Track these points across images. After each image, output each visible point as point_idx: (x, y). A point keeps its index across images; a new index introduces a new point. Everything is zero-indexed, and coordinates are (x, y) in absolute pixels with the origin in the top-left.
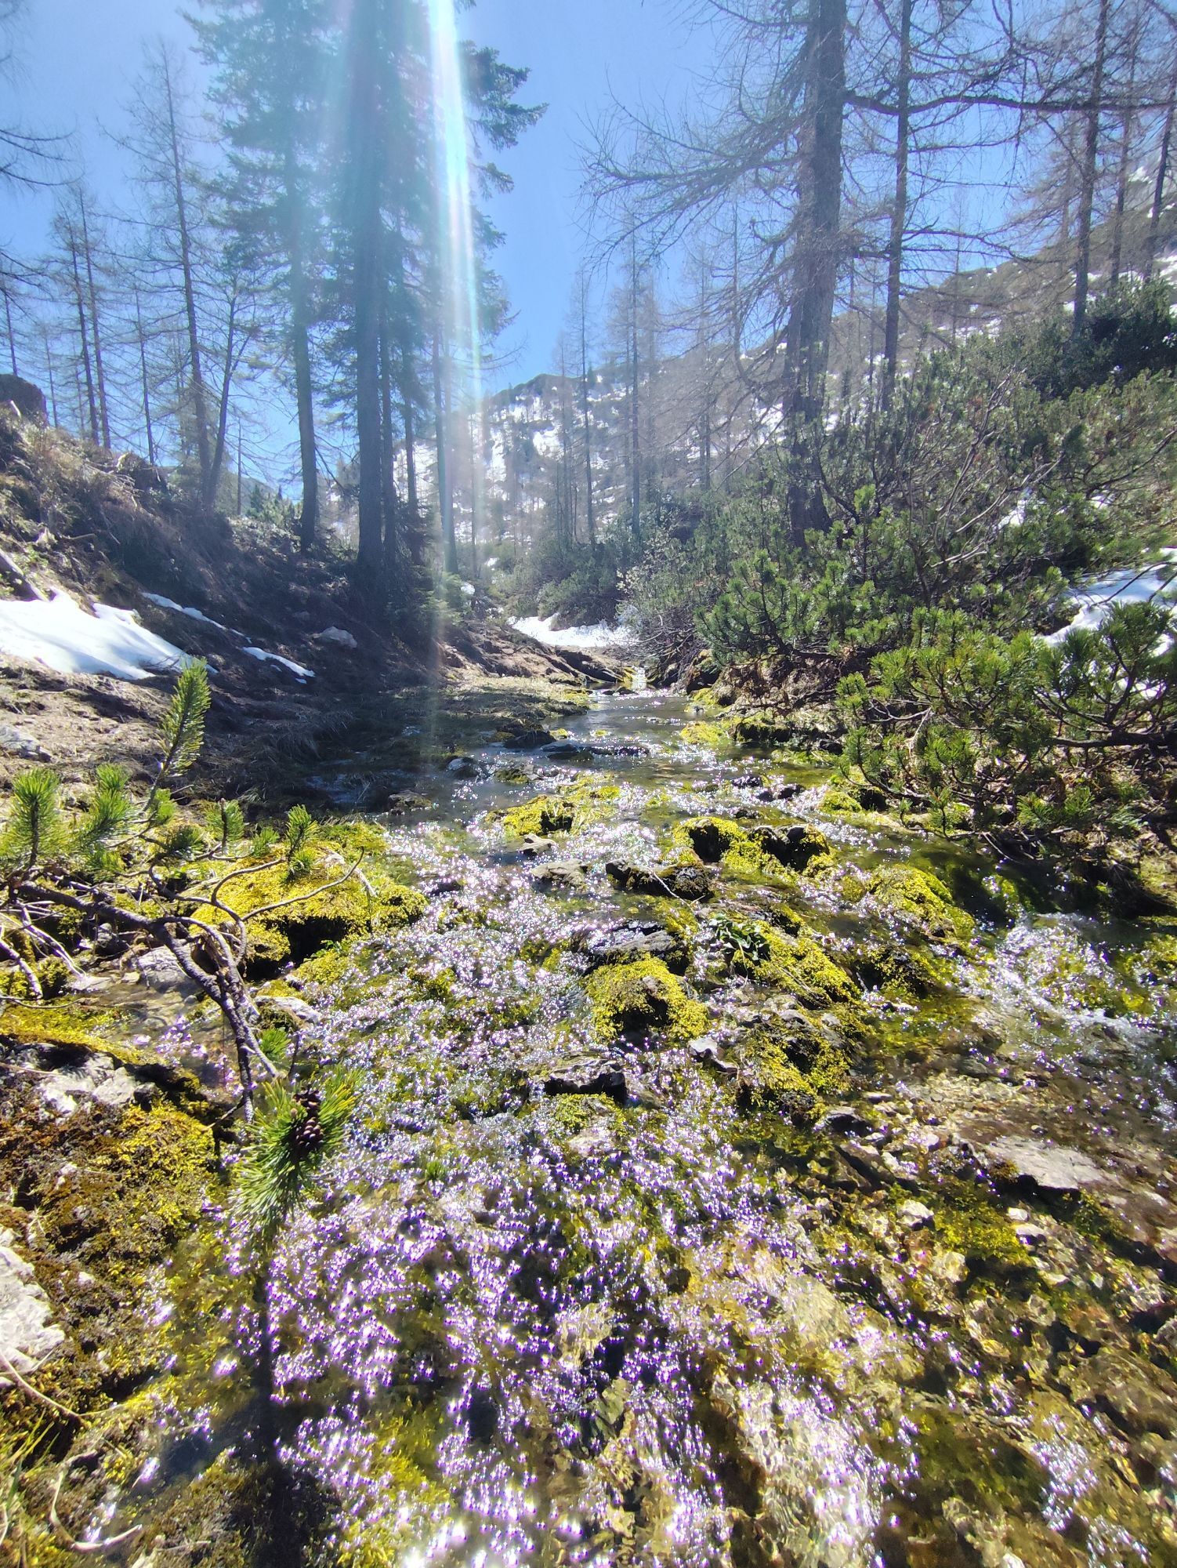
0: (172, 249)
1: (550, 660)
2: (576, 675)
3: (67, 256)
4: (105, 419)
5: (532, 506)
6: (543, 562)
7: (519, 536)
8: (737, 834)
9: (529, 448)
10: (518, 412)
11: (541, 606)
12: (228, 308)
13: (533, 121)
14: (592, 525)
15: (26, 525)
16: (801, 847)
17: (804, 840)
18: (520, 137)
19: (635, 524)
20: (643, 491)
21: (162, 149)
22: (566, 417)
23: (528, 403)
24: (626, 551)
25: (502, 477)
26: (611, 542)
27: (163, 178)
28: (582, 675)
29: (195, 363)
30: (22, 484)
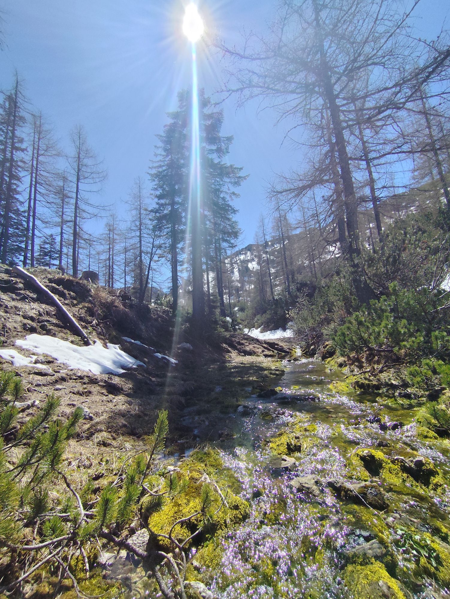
0: (137, 226)
1: (263, 346)
2: (273, 352)
3: (108, 232)
4: (112, 275)
5: (249, 287)
6: (255, 308)
7: (245, 298)
8: (385, 460)
9: (247, 269)
10: (242, 257)
11: (256, 324)
12: (152, 240)
13: (245, 179)
14: (272, 293)
15: (89, 318)
16: (423, 471)
17: (424, 468)
18: (242, 183)
19: (289, 291)
20: (290, 279)
21: (136, 202)
22: (259, 257)
23: (246, 254)
24: (286, 301)
25: (238, 279)
26: (280, 299)
27: (136, 209)
28: (276, 351)
29: (141, 257)
30: (90, 305)
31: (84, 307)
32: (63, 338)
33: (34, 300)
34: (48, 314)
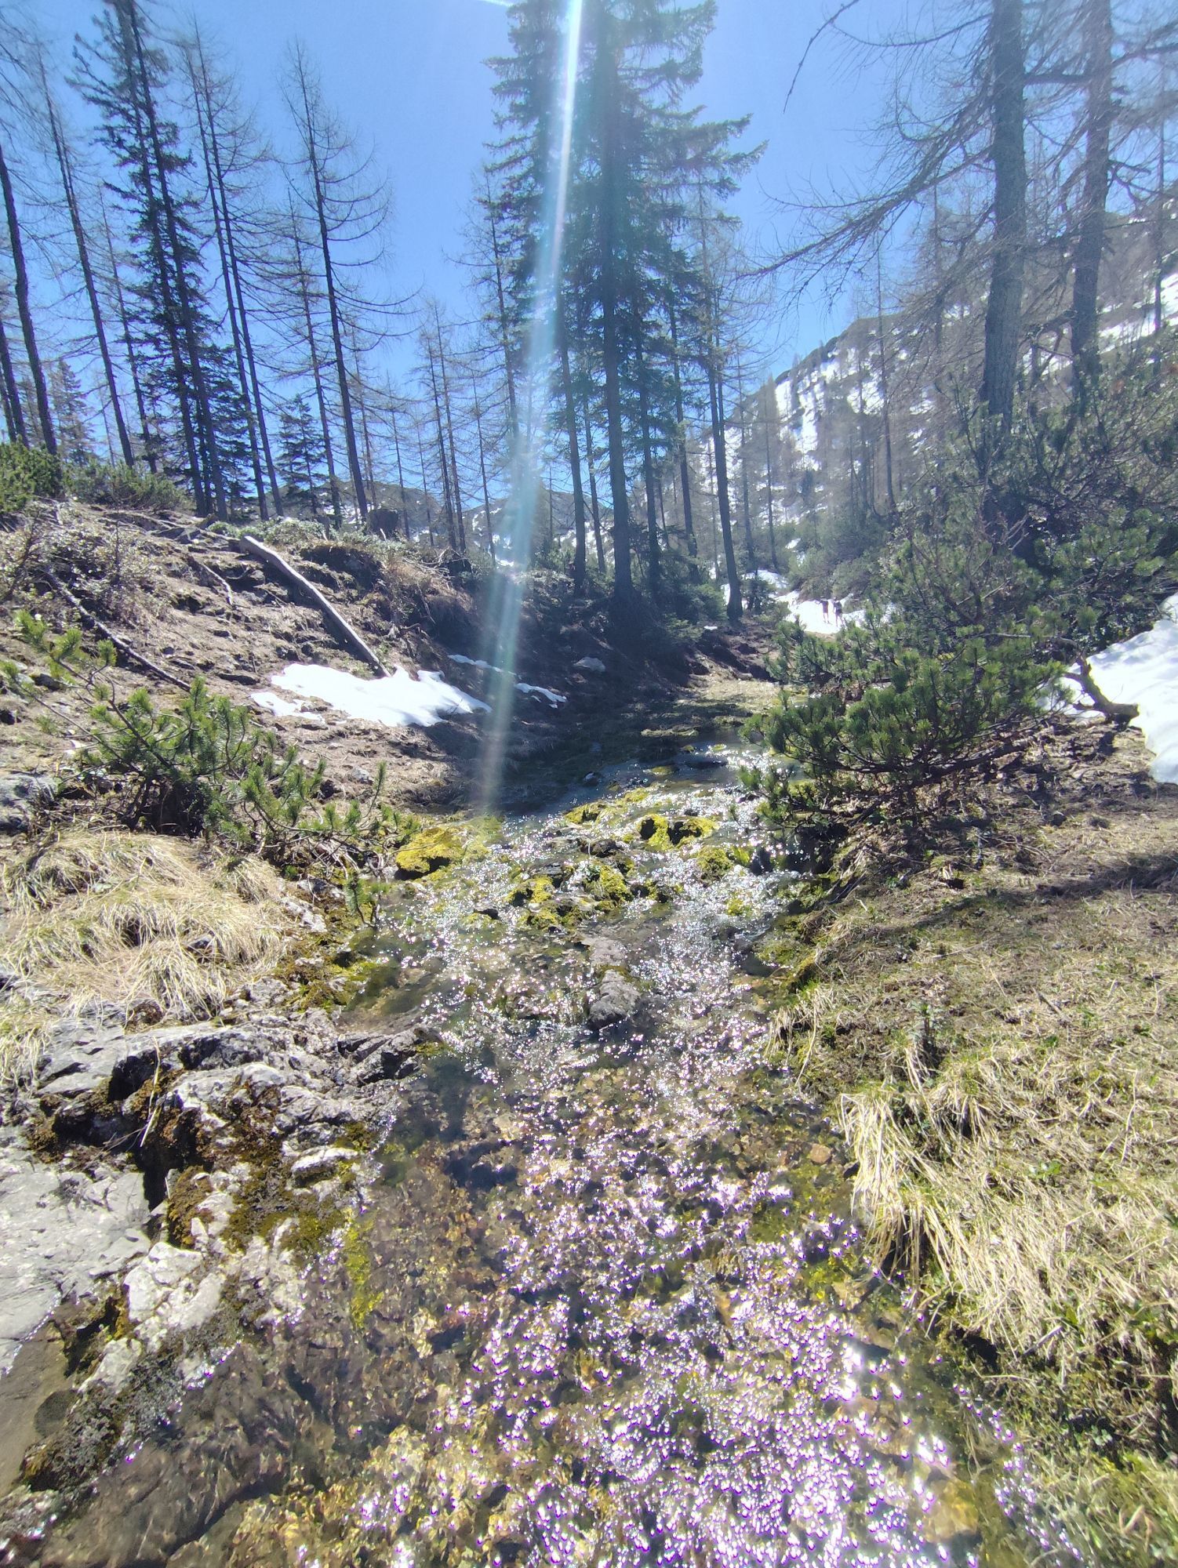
6: (838, 541)
9: (844, 409)
10: (830, 370)
13: (756, 162)
18: (739, 183)
22: (887, 364)
23: (842, 358)
25: (814, 446)
30: (381, 597)
31: (371, 601)
32: (340, 668)
33: (286, 600)
34: (310, 625)
